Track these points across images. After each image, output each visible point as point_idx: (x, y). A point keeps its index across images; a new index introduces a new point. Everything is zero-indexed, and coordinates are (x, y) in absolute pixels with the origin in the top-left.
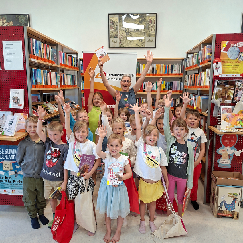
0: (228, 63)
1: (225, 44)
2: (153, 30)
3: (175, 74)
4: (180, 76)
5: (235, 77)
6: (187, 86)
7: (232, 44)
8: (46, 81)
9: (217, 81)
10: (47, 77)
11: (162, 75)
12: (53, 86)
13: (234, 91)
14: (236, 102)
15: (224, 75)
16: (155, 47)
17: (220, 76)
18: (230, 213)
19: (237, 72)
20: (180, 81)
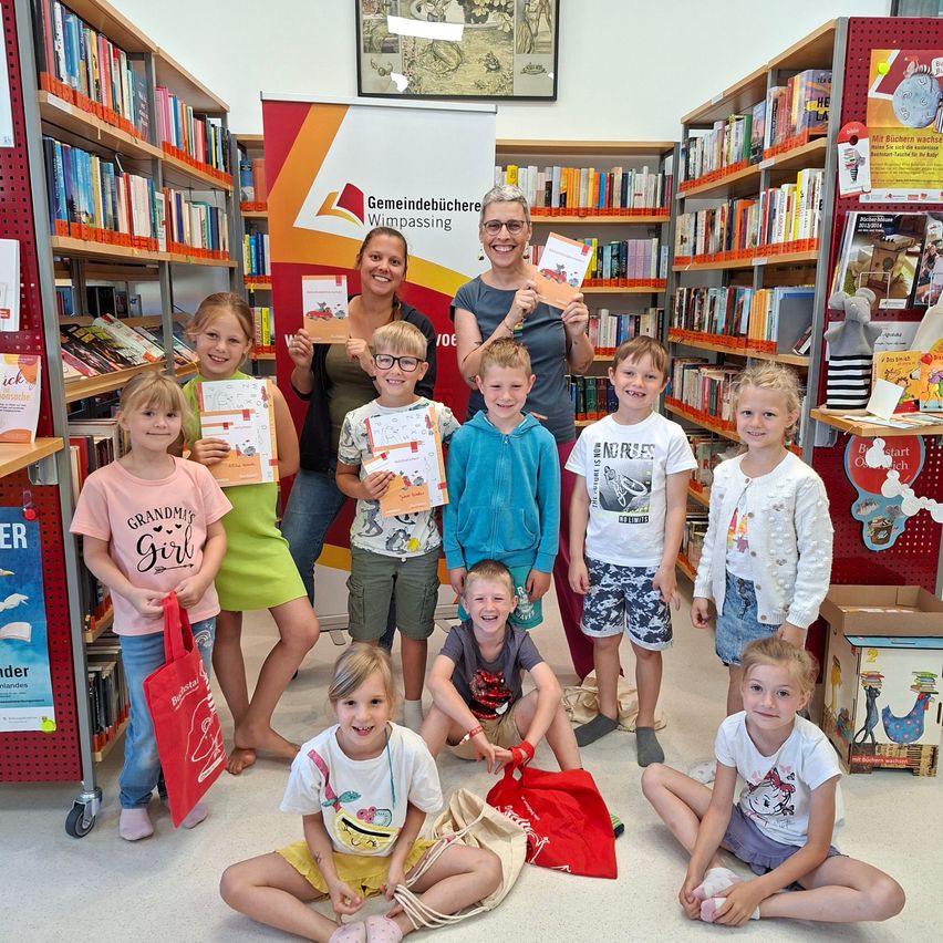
0: (894, 144)
1: (883, 61)
2: (543, 25)
3: (637, 212)
4: (657, 217)
5: (920, 201)
6: (688, 258)
7: (912, 65)
8: (111, 213)
9: (853, 215)
10: (113, 193)
11: (587, 212)
12: (139, 239)
13: (920, 260)
14: (926, 308)
15: (880, 195)
16: (554, 98)
17: (862, 199)
18: (904, 753)
19: (928, 183)
20: (655, 241)
